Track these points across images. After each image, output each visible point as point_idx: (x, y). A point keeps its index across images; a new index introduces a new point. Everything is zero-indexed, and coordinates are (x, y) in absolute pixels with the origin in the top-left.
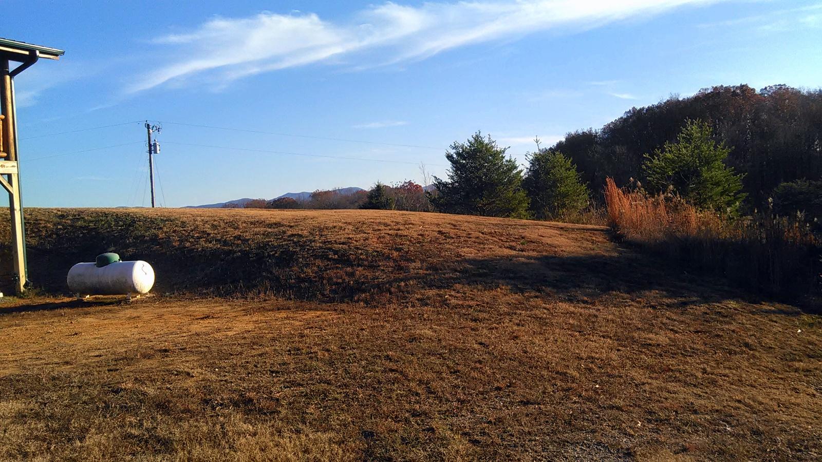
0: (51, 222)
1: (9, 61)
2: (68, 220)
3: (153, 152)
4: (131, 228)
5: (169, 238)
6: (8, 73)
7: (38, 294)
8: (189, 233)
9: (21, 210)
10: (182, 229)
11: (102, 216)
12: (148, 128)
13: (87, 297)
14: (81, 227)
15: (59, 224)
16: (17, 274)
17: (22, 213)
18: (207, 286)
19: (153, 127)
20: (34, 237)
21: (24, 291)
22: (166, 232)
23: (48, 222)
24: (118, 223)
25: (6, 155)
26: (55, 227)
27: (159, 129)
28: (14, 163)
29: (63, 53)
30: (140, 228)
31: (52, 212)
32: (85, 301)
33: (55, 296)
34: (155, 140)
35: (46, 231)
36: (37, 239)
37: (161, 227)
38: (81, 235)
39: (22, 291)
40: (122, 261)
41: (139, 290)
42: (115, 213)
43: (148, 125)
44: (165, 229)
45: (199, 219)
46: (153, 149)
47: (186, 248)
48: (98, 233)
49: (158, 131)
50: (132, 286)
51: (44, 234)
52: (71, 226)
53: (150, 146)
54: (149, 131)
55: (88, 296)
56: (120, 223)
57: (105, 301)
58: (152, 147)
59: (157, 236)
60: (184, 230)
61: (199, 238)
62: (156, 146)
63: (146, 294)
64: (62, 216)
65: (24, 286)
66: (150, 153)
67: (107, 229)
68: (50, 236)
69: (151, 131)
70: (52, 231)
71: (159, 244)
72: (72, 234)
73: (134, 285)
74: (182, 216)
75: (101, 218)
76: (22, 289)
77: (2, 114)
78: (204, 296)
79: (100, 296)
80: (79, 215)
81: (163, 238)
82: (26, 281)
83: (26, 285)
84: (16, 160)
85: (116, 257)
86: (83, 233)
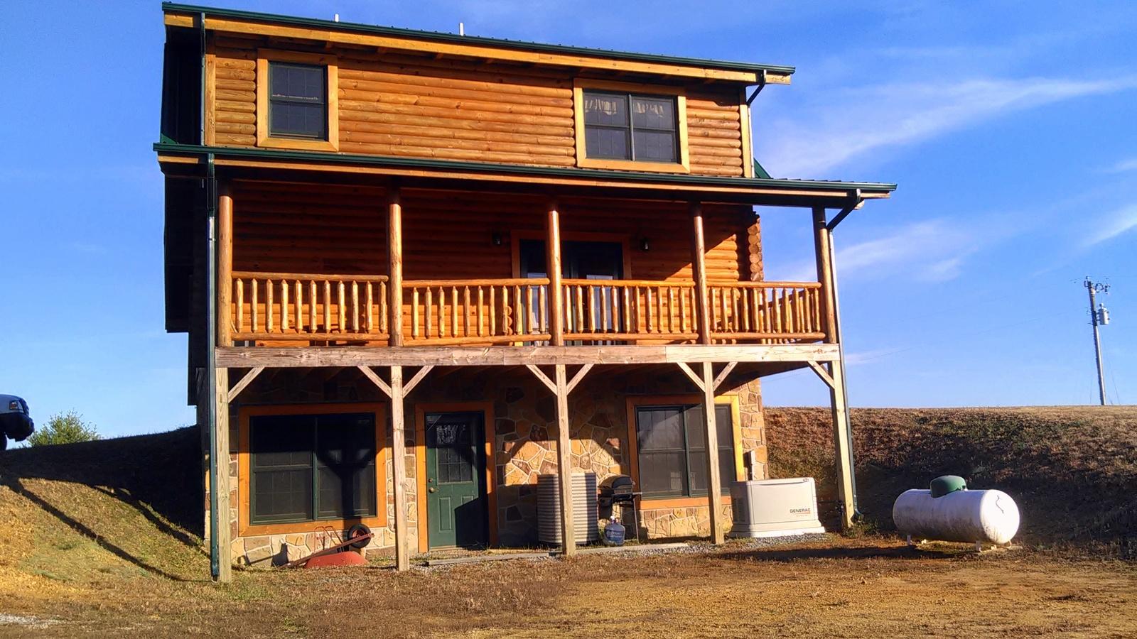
0: (907, 428)
1: (825, 210)
2: (930, 425)
3: (1098, 322)
4: (1015, 438)
5: (1068, 454)
6: (824, 225)
7: (867, 533)
8: (1100, 445)
9: (845, 412)
10: (1090, 439)
11: (978, 420)
12: (1090, 288)
13: (922, 542)
15: (917, 431)
16: (842, 502)
18: (1106, 539)
19: (1097, 285)
20: (882, 449)
21: (852, 526)
22: (1066, 444)
23: (904, 428)
24: (998, 429)
25: (824, 335)
26: (911, 436)
27: (1106, 287)
28: (835, 347)
29: (895, 188)
30: (1027, 437)
31: (912, 414)
32: (919, 548)
33: (887, 537)
34: (1101, 305)
35: (899, 441)
36: (887, 451)
37: (1058, 437)
38: (944, 448)
39: (849, 526)
40: (968, 489)
41: (991, 538)
42: (997, 414)
43: (1089, 283)
44: (1064, 440)
45: (1123, 422)
46: (1098, 318)
47: (1088, 470)
48: (966, 445)
49: (1106, 291)
50: (981, 530)
51: (895, 445)
52: (933, 434)
53: (1094, 314)
54: (1090, 292)
55: (925, 541)
56: (1001, 429)
57: (944, 550)
58: (1098, 316)
59: (1049, 449)
60: (1094, 441)
61: (1114, 454)
62: (1103, 314)
63: (1006, 544)
64: (924, 420)
65: (851, 519)
66: (1095, 324)
67: (980, 438)
68: (902, 449)
69: (1094, 292)
70: (907, 441)
71: (1050, 463)
72: (932, 446)
73: (983, 528)
74: (1097, 417)
75: (976, 422)
76: (850, 523)
77: (820, 281)
78: (1094, 554)
79: (941, 542)
80: (946, 418)
81: (1057, 454)
82: (855, 512)
83: (855, 519)
84: (837, 342)
85: (961, 483)
86: (947, 444)
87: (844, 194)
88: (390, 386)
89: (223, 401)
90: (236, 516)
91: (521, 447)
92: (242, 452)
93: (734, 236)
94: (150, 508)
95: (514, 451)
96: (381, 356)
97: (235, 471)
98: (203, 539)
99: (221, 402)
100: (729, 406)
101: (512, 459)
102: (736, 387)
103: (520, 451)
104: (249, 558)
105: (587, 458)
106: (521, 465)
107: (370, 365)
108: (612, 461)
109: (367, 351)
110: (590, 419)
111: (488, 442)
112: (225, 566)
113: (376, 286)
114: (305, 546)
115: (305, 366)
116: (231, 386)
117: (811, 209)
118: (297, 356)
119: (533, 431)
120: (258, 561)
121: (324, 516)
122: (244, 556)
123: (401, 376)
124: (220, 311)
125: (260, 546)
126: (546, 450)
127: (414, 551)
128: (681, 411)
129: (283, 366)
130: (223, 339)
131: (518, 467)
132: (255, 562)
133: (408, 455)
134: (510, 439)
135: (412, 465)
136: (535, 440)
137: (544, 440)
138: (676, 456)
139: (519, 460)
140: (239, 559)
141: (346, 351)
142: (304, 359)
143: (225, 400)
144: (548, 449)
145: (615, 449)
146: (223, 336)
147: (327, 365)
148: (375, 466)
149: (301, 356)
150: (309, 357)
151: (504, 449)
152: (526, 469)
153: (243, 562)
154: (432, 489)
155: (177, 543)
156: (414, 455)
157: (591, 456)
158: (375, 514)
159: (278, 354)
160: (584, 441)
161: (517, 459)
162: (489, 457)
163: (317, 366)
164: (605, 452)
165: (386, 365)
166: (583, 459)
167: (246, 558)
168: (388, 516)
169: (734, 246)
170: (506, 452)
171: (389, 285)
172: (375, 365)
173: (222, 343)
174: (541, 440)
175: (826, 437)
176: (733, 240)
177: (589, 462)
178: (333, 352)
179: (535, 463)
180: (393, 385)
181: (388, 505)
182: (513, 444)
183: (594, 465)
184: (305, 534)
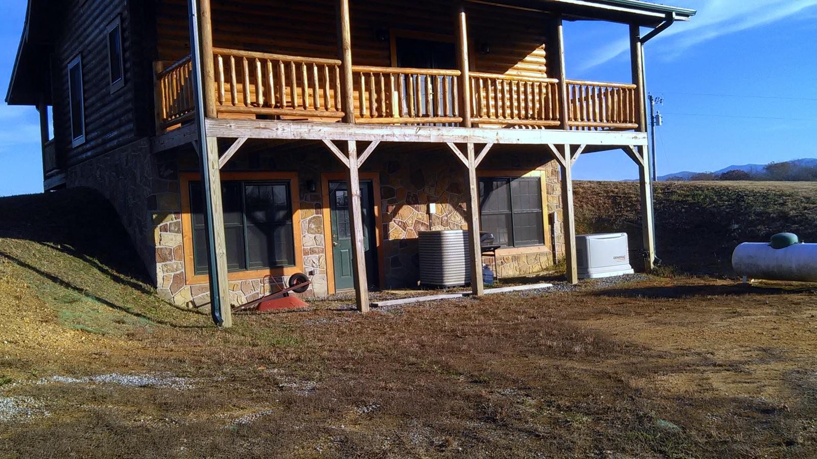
1: (640, 27)
2: (658, 193)
3: (655, 124)
4: (742, 204)
6: (638, 39)
9: (650, 184)
12: (651, 100)
14: (678, 201)
16: (646, 250)
17: (652, 187)
19: (656, 98)
21: (653, 268)
24: (722, 197)
25: (637, 125)
27: (661, 100)
28: (645, 135)
29: (695, 13)
30: (754, 203)
32: (750, 285)
34: (657, 112)
38: (683, 210)
39: (652, 268)
43: (651, 97)
46: (655, 121)
49: (661, 102)
51: (639, 208)
52: (666, 200)
54: (651, 103)
55: (753, 280)
56: (724, 197)
58: (654, 119)
62: (658, 118)
65: (653, 263)
66: (652, 125)
69: (654, 103)
72: (671, 209)
75: (697, 192)
76: (652, 266)
77: (633, 83)
80: (668, 189)
82: (655, 258)
83: (655, 262)
84: (646, 131)
85: (794, 238)
86: (685, 208)
87: (663, 15)
88: (348, 157)
89: (215, 167)
90: (182, 267)
91: (400, 209)
92: (184, 213)
93: (544, 46)
94: (96, 261)
95: (395, 213)
96: (339, 130)
97: (179, 229)
98: (156, 288)
99: (213, 168)
100: (539, 179)
101: (394, 219)
102: (543, 164)
103: (399, 212)
104: (196, 303)
105: (446, 218)
106: (400, 224)
107: (331, 139)
108: (463, 221)
109: (329, 127)
110: (447, 187)
111: (376, 205)
112: (226, 313)
113: (332, 68)
114: (240, 291)
115: (280, 138)
116: (220, 155)
117: (628, 25)
118: (274, 129)
119: (409, 196)
120: (203, 305)
121: (255, 267)
122: (191, 302)
123: (355, 149)
124: (206, 84)
125: (204, 292)
126: (417, 212)
127: (324, 293)
128: (508, 182)
129: (263, 137)
130: (211, 110)
131: (398, 225)
132: (201, 306)
133: (317, 215)
134: (391, 203)
135: (321, 224)
136: (409, 204)
137: (416, 204)
138: (504, 217)
139: (399, 220)
140: (188, 303)
141: (312, 126)
142: (279, 132)
143: (216, 167)
144: (419, 211)
145: (464, 211)
146: (211, 107)
147: (298, 138)
148: (292, 225)
149: (277, 129)
150: (284, 130)
151: (388, 211)
152: (404, 226)
153: (191, 306)
154: (336, 244)
155: (137, 293)
156: (321, 216)
157: (449, 216)
158: (294, 264)
159: (258, 126)
160: (444, 205)
161: (397, 219)
162: (377, 217)
163: (290, 138)
164: (458, 214)
165: (344, 139)
166: (444, 218)
167: (193, 302)
168: (304, 266)
169: (544, 53)
170: (389, 213)
171: (343, 68)
172: (336, 139)
173: (211, 114)
174: (414, 204)
175: (581, 202)
176: (542, 48)
177: (447, 221)
178: (303, 127)
179: (410, 222)
180: (350, 157)
181: (303, 257)
182: (394, 207)
183: (451, 224)
184: (240, 281)
